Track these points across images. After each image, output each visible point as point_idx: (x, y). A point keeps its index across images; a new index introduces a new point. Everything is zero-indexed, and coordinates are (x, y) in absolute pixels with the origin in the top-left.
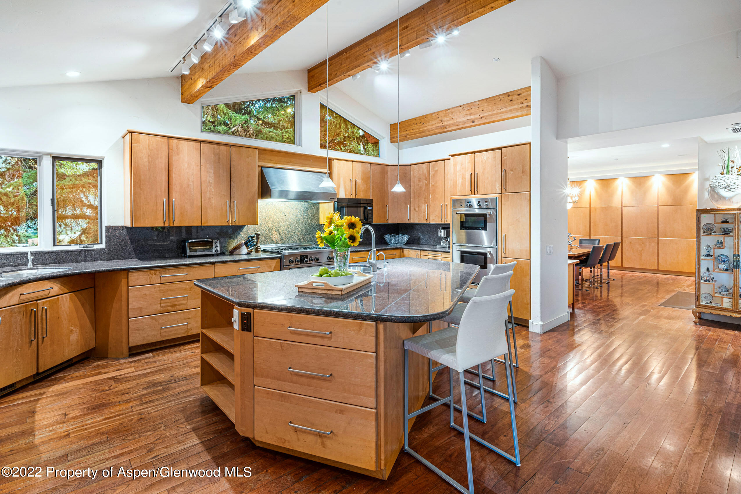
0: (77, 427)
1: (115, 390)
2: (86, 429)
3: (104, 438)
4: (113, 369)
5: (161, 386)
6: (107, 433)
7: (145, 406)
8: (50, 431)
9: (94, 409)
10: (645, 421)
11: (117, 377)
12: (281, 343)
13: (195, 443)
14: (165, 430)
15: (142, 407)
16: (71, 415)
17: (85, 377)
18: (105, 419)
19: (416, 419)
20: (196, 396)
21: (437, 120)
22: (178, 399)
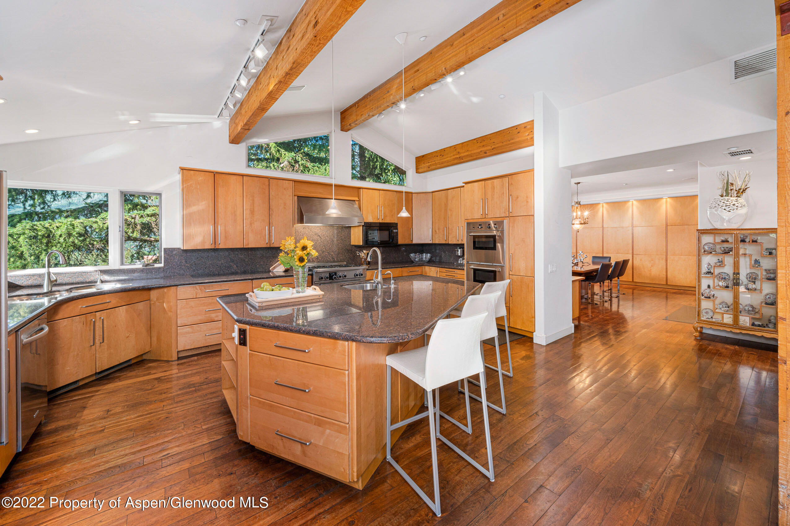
0: (113, 423)
1: (156, 390)
2: (120, 425)
3: (130, 434)
4: (161, 370)
5: (195, 387)
6: (135, 430)
7: (175, 405)
8: (91, 426)
9: (133, 406)
10: (629, 437)
11: (162, 378)
12: (270, 357)
13: (204, 443)
14: (183, 429)
15: (171, 406)
16: (113, 411)
17: (137, 376)
18: (138, 417)
19: (406, 428)
20: (220, 398)
21: (455, 153)
22: (204, 400)
